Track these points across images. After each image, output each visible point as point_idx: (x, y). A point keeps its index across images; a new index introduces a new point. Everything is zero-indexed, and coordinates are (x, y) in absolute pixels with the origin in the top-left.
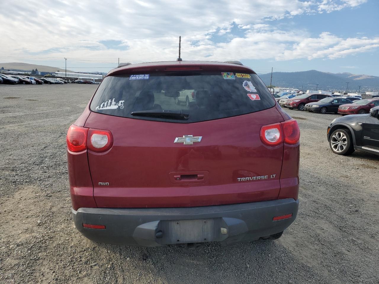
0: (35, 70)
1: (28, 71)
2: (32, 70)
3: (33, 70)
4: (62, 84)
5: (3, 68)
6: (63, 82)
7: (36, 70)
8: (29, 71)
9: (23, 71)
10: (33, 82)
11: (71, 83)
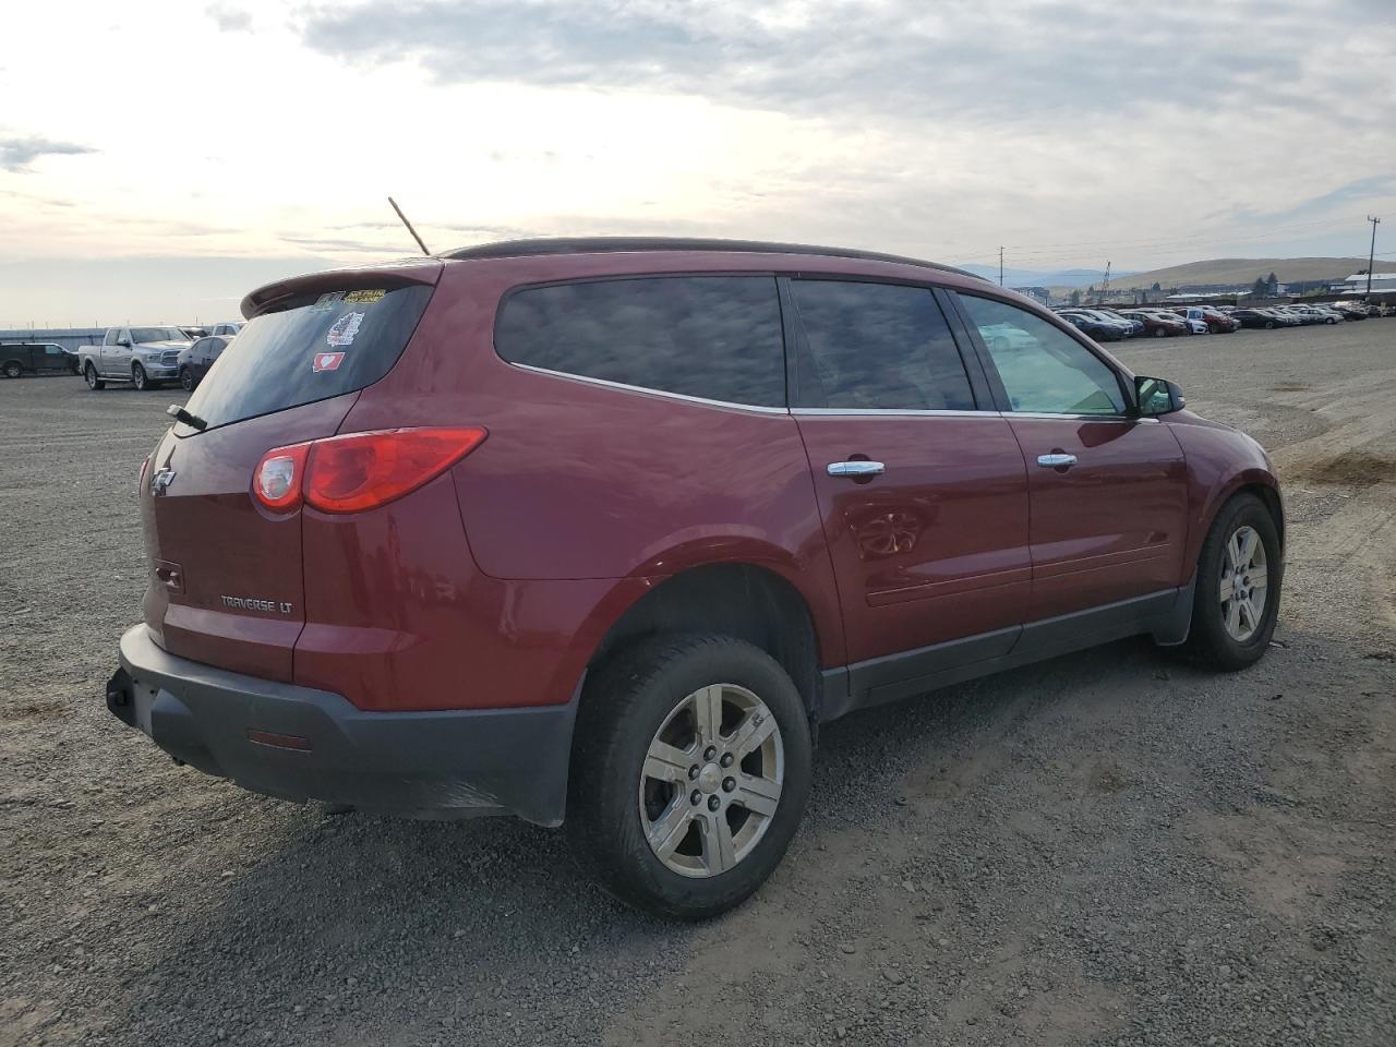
0: (1265, 280)
1: (1231, 288)
2: (1253, 280)
3: (1260, 280)
4: (1334, 323)
5: (1157, 287)
6: (1337, 316)
7: (1272, 278)
8: (1240, 288)
9: (1214, 289)
10: (1196, 328)
11: (1389, 315)
